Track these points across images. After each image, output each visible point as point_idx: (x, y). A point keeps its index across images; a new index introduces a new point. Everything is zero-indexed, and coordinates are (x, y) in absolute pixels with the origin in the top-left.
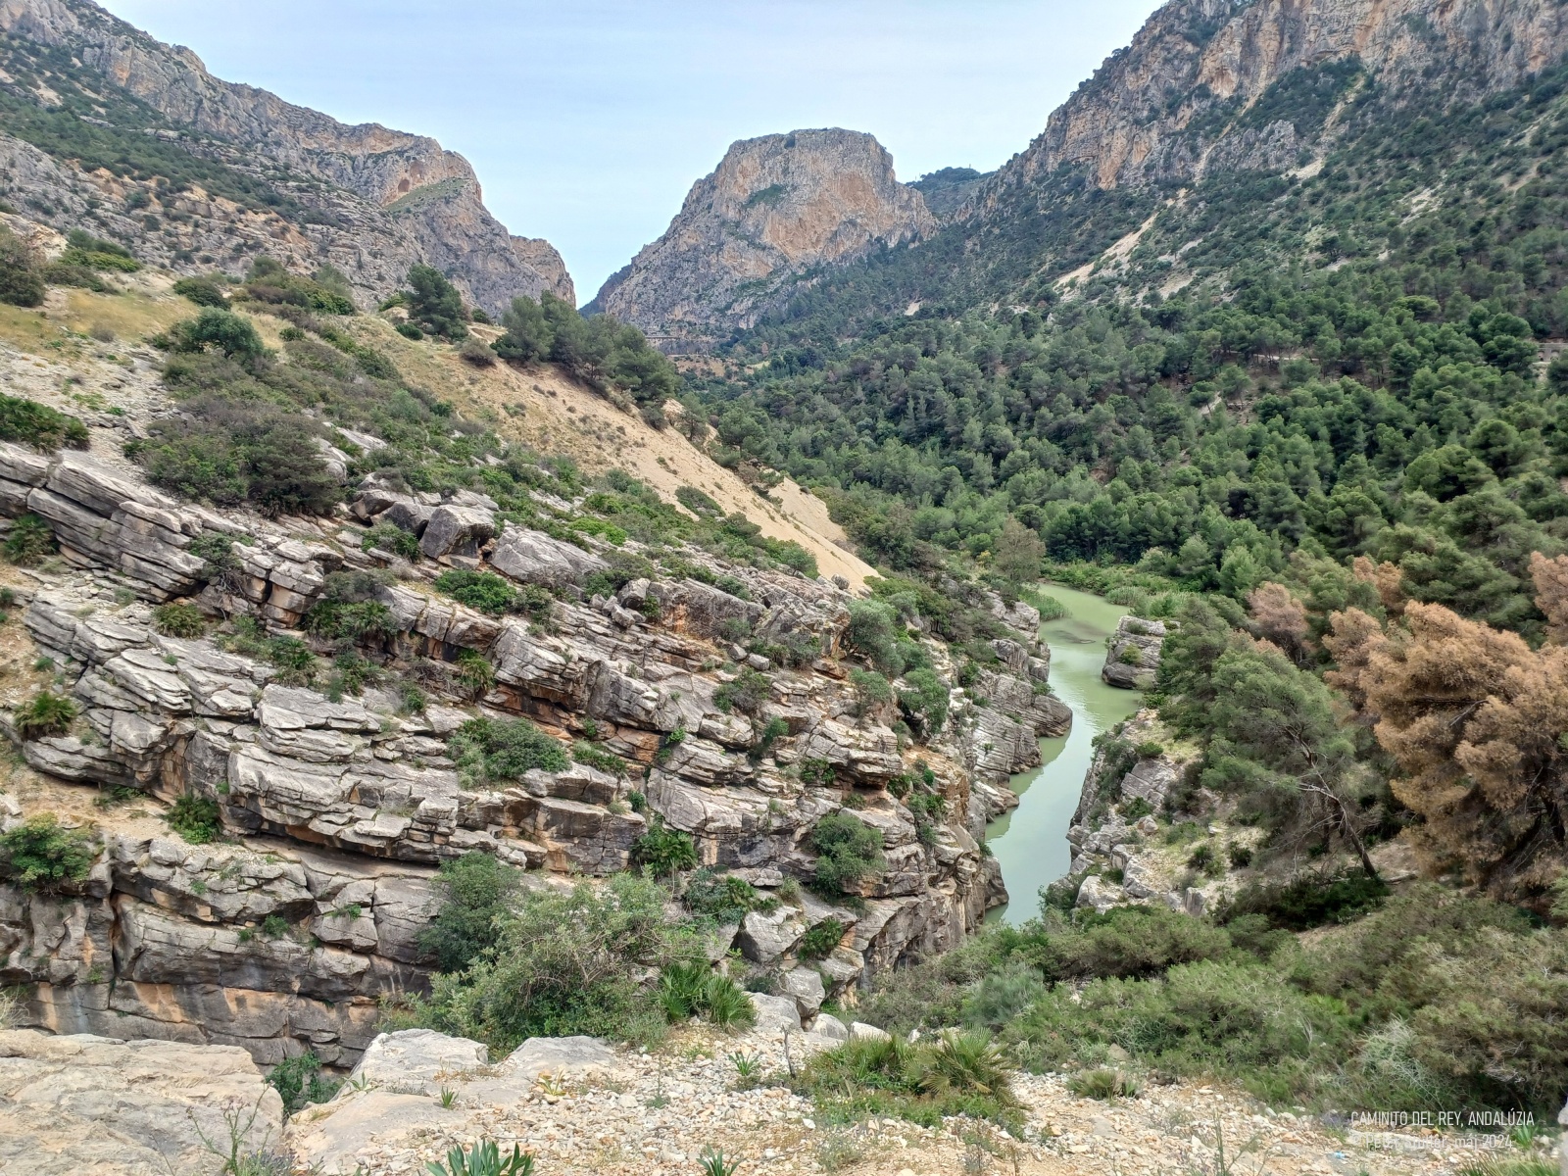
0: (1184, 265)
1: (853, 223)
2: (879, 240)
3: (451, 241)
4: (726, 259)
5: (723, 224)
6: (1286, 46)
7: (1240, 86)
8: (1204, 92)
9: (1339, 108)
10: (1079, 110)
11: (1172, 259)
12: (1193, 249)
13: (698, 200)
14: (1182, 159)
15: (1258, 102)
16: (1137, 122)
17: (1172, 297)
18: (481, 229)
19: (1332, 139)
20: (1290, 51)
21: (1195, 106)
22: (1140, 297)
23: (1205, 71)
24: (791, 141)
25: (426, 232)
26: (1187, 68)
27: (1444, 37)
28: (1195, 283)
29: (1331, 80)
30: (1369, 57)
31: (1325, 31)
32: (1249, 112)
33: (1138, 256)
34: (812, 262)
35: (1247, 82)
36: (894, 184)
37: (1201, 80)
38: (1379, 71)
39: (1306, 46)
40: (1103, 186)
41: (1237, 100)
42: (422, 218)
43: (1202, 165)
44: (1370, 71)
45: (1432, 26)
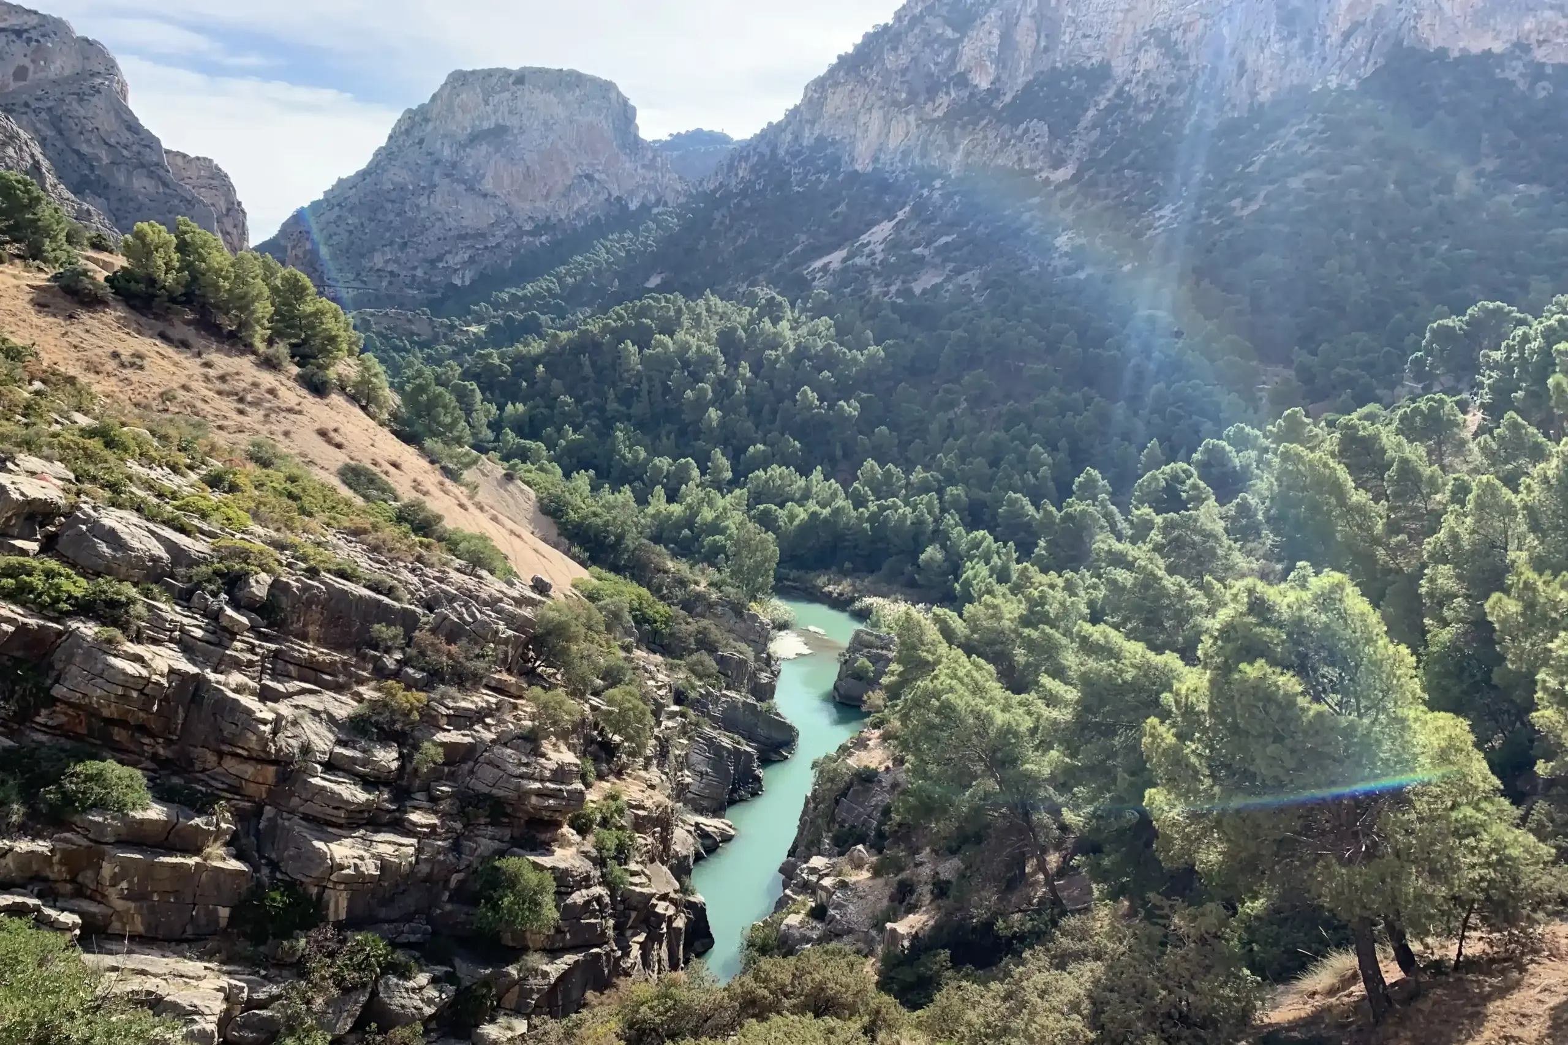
0: (938, 260)
1: (590, 177)
2: (619, 199)
3: (85, 149)
4: (438, 202)
5: (437, 162)
6: (1043, 44)
7: (998, 79)
8: (962, 80)
9: (1091, 112)
10: (837, 84)
11: (926, 252)
12: (947, 243)
13: (407, 132)
14: (939, 147)
15: (1015, 98)
16: (895, 103)
17: (924, 292)
18: (126, 136)
19: (1083, 144)
20: (1046, 49)
21: (953, 95)
22: (893, 289)
23: (965, 59)
24: (521, 78)
25: (50, 133)
26: (946, 53)
27: (1186, 57)
28: (948, 279)
29: (1083, 84)
30: (1120, 67)
31: (1079, 34)
32: (1006, 107)
33: (893, 245)
34: (540, 217)
35: (1004, 77)
36: (637, 140)
37: (960, 68)
38: (1128, 81)
39: (1061, 47)
40: (859, 167)
41: (995, 92)
42: (43, 115)
43: (959, 156)
44: (1120, 81)
45: (1176, 43)
